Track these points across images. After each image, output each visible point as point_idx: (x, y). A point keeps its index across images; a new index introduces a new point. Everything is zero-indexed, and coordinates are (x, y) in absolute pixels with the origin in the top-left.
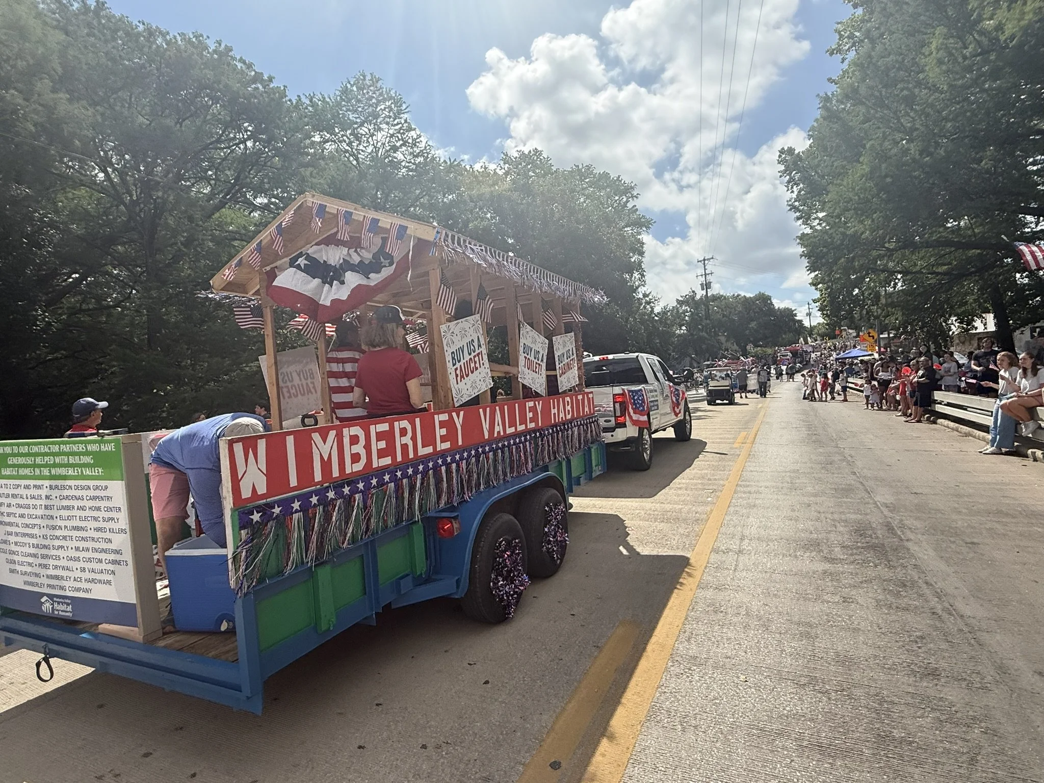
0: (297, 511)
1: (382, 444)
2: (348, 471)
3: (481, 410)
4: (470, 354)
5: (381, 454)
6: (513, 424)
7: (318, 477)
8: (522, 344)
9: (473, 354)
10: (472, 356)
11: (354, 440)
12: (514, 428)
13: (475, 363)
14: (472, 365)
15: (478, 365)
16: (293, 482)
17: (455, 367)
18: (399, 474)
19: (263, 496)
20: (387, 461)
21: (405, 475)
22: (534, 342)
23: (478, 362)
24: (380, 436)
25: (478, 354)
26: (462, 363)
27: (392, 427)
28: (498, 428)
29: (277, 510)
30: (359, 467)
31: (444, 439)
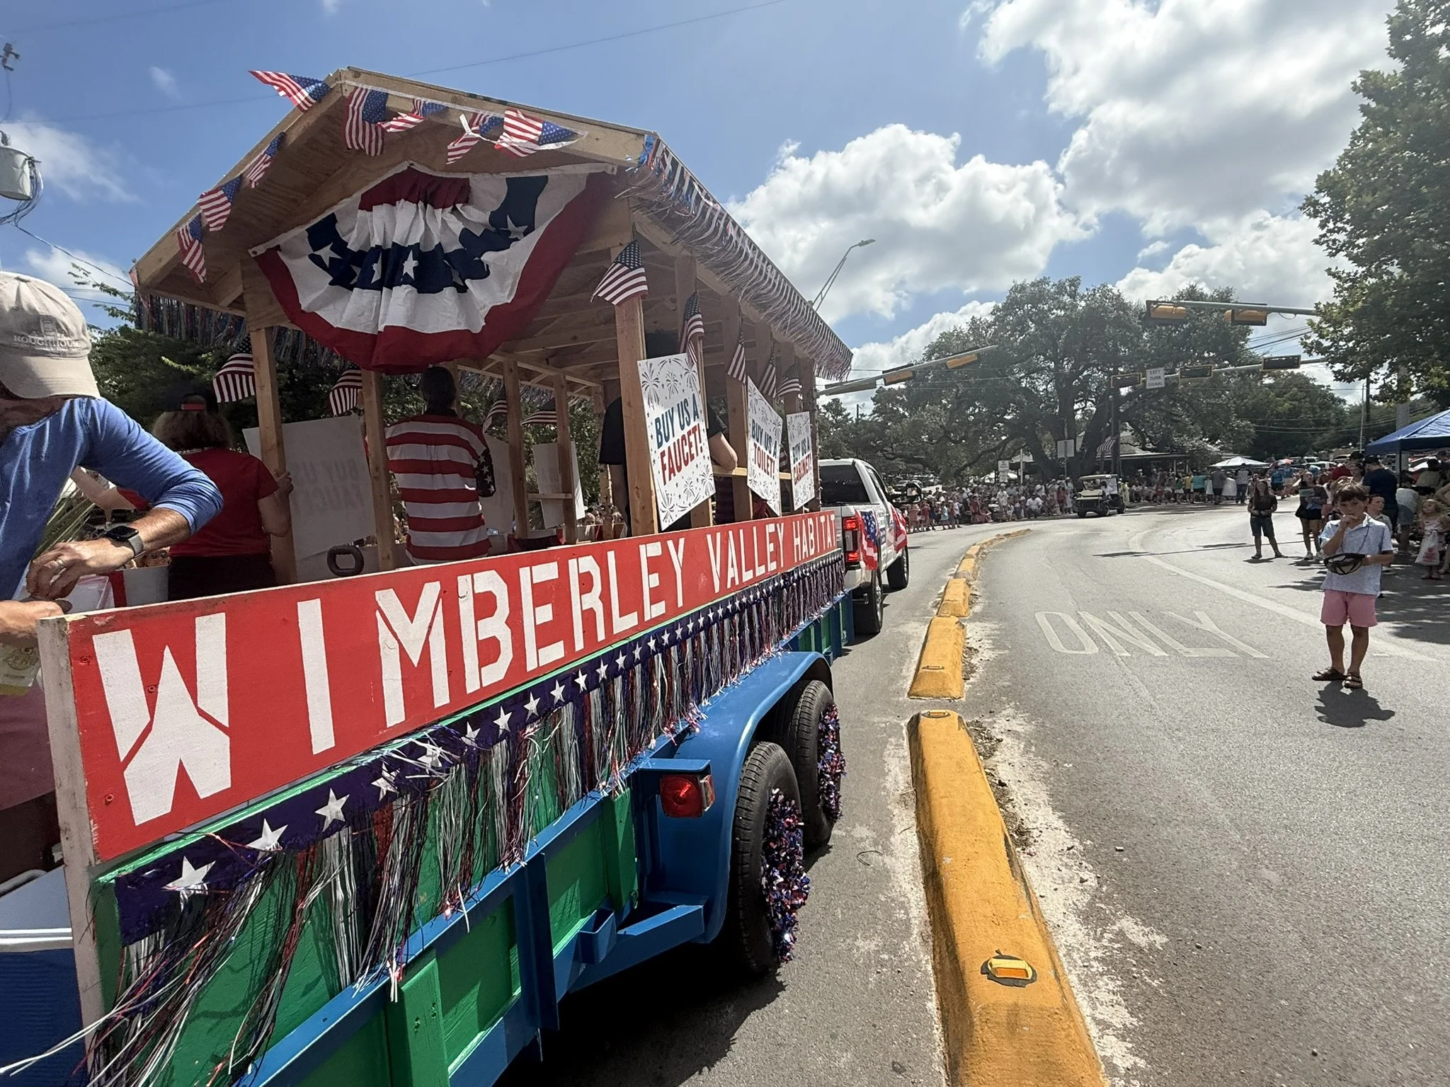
0: (336, 826)
1: (545, 614)
2: (472, 686)
3: (709, 537)
4: (682, 427)
5: (545, 636)
6: (750, 566)
7: (395, 712)
8: (750, 421)
9: (687, 428)
10: (685, 432)
11: (485, 605)
12: (751, 572)
13: (691, 446)
14: (686, 449)
15: (694, 451)
16: (322, 736)
17: (661, 449)
18: (581, 680)
19: (221, 802)
20: (555, 651)
21: (592, 683)
22: (765, 420)
23: (694, 444)
24: (542, 593)
25: (694, 429)
26: (670, 443)
27: (564, 570)
28: (732, 572)
29: (269, 840)
30: (496, 672)
31: (656, 596)
